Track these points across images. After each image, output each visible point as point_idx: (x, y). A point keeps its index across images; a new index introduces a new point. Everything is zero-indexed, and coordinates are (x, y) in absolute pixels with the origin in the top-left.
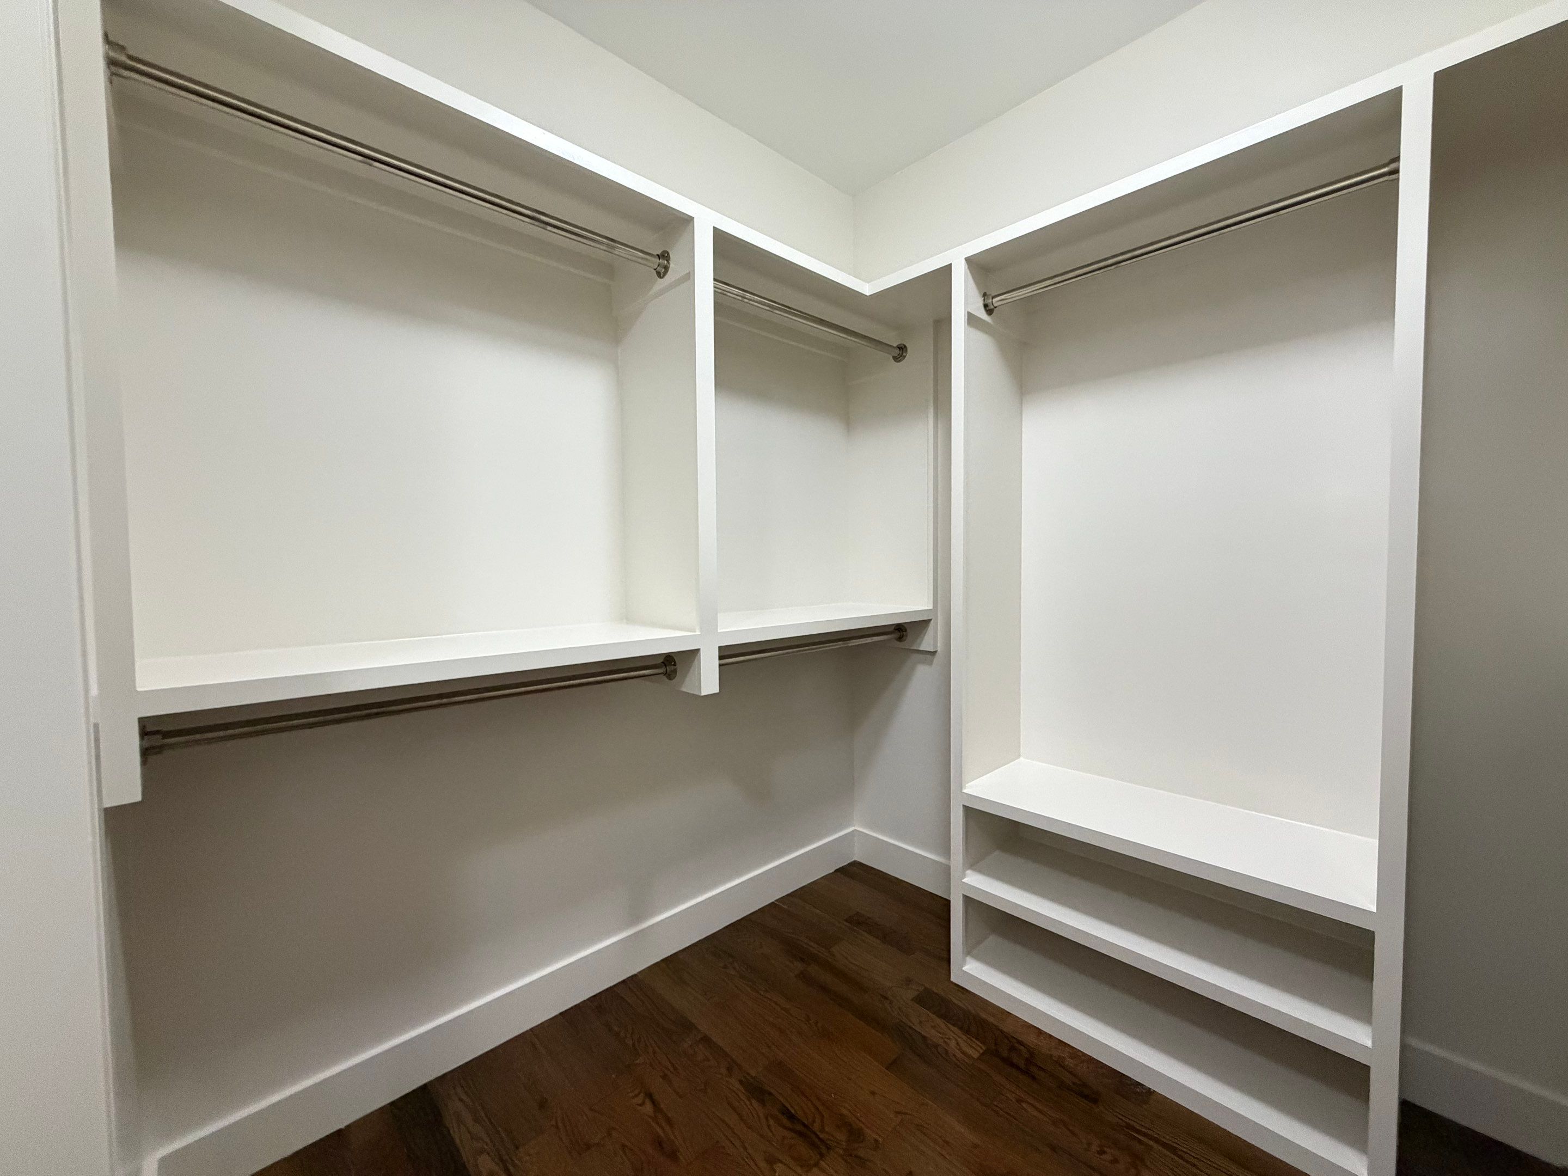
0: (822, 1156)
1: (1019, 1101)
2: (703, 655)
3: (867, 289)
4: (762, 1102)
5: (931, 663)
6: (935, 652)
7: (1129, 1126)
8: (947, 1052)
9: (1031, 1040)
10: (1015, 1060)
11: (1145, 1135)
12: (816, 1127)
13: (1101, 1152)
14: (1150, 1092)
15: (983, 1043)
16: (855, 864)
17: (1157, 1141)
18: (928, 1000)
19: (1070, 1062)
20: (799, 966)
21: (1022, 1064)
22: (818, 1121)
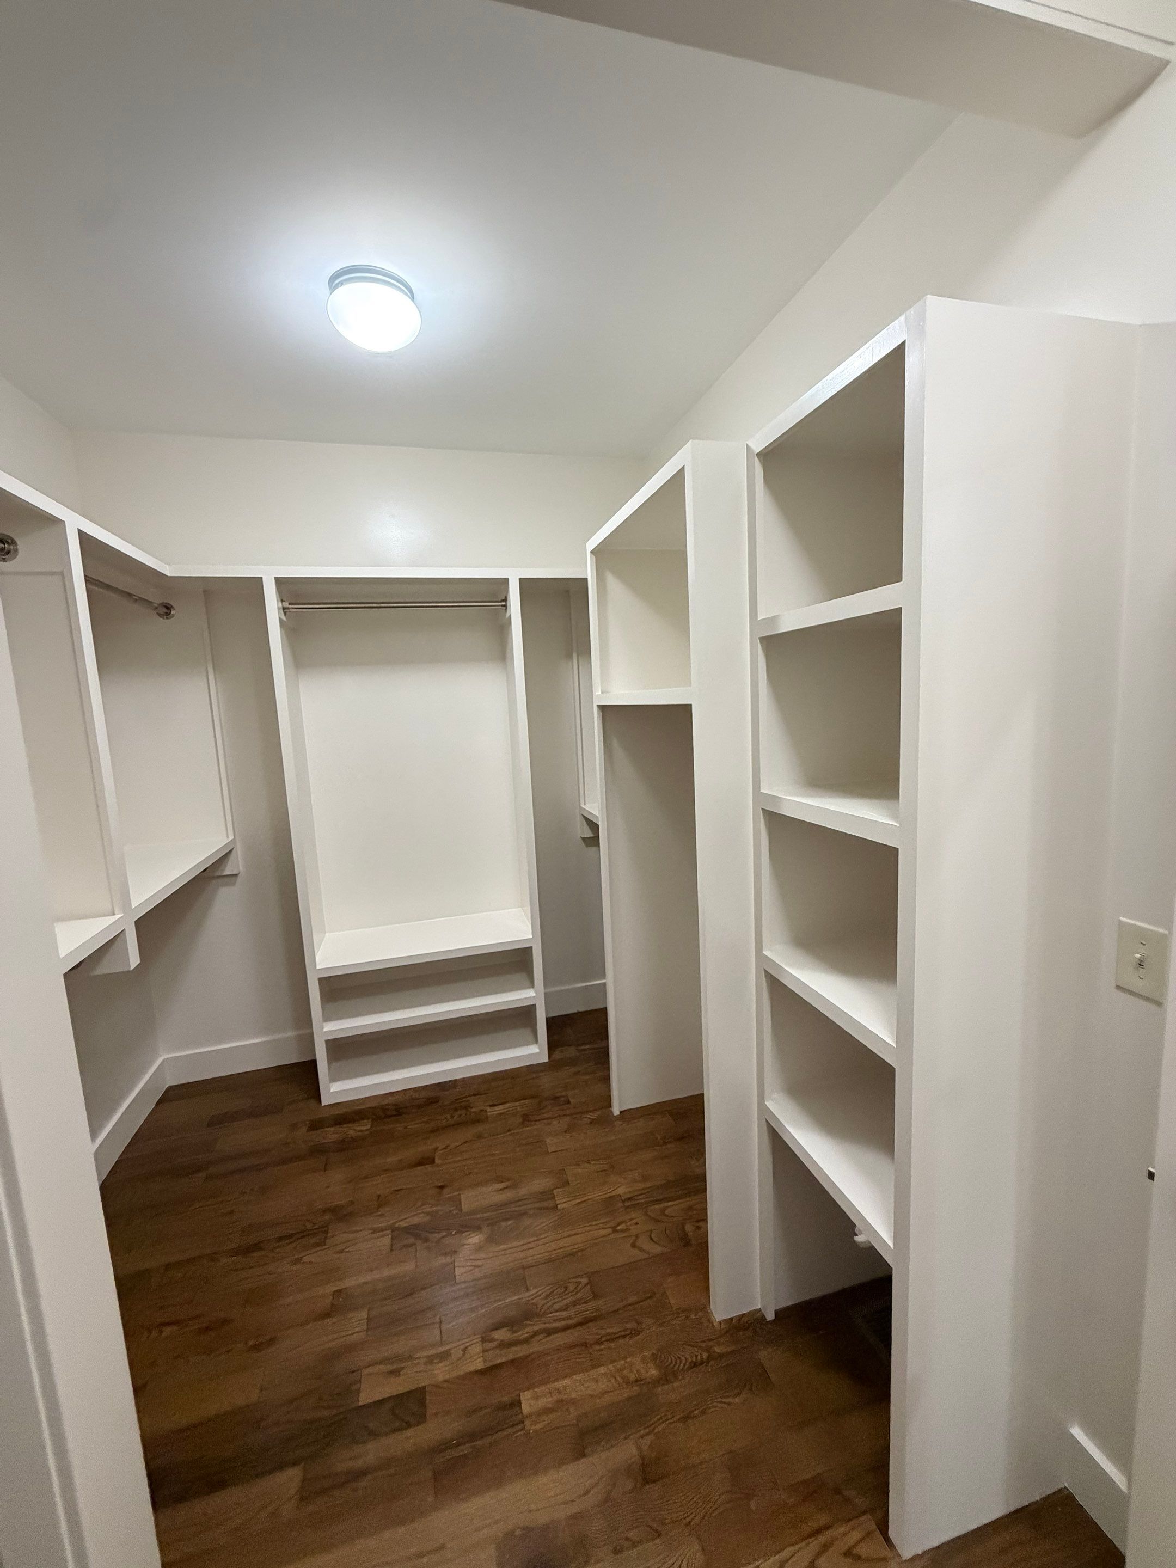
0: (327, 1232)
1: (406, 1128)
2: (127, 932)
3: (168, 571)
4: (261, 1249)
5: (234, 884)
6: (236, 875)
7: (456, 1100)
8: (352, 1138)
9: (391, 1100)
10: (389, 1113)
11: (464, 1098)
12: (309, 1226)
13: (452, 1117)
14: (456, 1081)
15: (368, 1119)
16: (171, 1088)
17: (470, 1096)
18: (315, 1126)
19: (416, 1095)
20: (202, 1175)
21: (394, 1113)
22: (307, 1224)
